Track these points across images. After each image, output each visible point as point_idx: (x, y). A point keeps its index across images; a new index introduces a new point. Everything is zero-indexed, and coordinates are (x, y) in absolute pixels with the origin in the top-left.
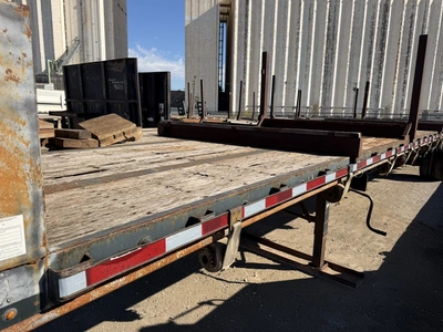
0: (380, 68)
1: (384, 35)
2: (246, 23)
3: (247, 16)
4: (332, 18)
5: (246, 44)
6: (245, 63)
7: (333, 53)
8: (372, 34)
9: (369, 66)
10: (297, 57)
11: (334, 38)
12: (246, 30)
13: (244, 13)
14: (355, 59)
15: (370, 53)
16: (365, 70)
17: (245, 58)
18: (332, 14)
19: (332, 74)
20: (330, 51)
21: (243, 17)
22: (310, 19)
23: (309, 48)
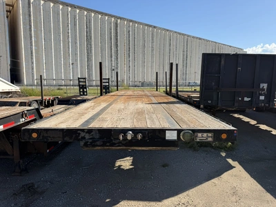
0: (117, 58)
1: (117, 39)
2: (30, 21)
3: (30, 15)
4: (88, 26)
5: (31, 35)
6: (31, 49)
7: (91, 47)
8: (111, 39)
9: (111, 57)
10: (69, 48)
11: (91, 38)
12: (30, 26)
13: (27, 13)
14: (104, 52)
15: (111, 49)
16: (110, 59)
17: (31, 45)
18: (88, 24)
19: (91, 60)
20: (89, 46)
21: (27, 16)
22: (75, 25)
23: (76, 43)
